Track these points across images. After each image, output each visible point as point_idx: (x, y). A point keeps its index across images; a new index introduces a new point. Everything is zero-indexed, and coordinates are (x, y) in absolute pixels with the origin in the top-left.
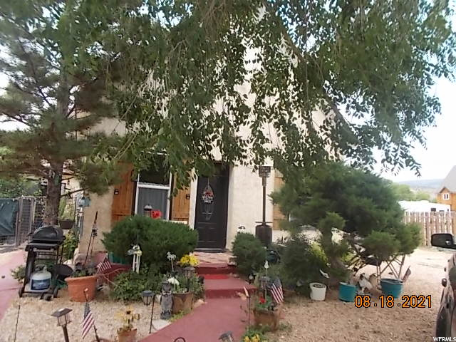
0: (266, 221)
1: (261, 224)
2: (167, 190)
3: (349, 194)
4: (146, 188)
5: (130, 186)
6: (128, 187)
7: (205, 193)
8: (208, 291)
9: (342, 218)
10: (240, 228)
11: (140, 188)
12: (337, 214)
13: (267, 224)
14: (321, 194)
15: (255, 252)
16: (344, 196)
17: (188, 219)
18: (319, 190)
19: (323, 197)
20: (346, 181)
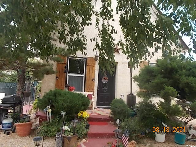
0: (133, 92)
1: (130, 94)
2: (83, 77)
3: (181, 75)
4: (72, 76)
5: (64, 75)
6: (63, 76)
7: (103, 78)
8: (89, 134)
9: (175, 90)
10: (121, 96)
11: (69, 76)
12: (172, 88)
13: (133, 94)
14: (163, 75)
15: (123, 110)
16: (177, 76)
17: (93, 91)
18: (161, 73)
19: (164, 77)
20: (179, 68)
